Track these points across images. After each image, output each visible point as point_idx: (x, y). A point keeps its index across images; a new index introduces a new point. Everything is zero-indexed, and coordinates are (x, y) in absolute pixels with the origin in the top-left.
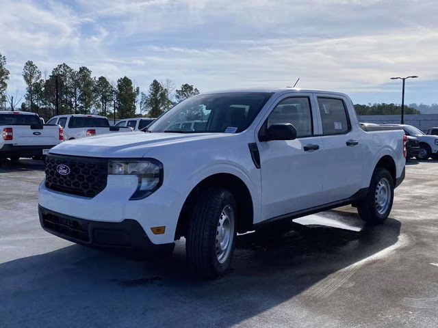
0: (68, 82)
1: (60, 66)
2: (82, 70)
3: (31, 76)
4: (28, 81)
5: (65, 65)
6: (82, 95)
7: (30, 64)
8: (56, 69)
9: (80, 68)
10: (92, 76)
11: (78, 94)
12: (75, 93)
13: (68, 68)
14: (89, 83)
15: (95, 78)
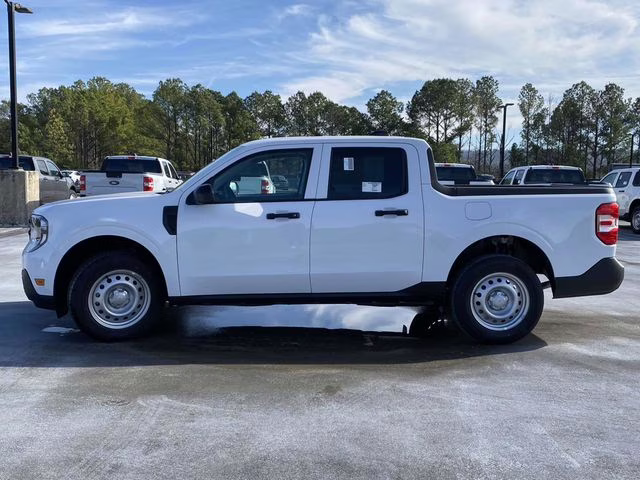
0: (587, 109)
1: (576, 86)
2: (610, 88)
3: (530, 105)
4: (525, 113)
5: (583, 84)
6: (605, 128)
7: (529, 88)
8: (569, 91)
9: (607, 87)
10: (625, 98)
11: (600, 126)
12: (596, 125)
13: (588, 87)
14: (621, 108)
15: (630, 100)
